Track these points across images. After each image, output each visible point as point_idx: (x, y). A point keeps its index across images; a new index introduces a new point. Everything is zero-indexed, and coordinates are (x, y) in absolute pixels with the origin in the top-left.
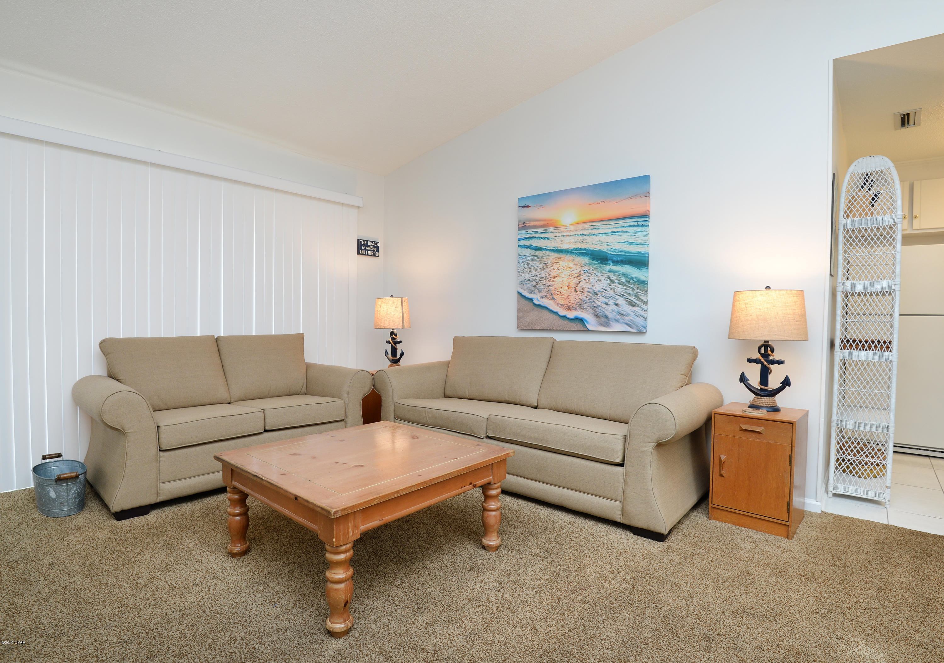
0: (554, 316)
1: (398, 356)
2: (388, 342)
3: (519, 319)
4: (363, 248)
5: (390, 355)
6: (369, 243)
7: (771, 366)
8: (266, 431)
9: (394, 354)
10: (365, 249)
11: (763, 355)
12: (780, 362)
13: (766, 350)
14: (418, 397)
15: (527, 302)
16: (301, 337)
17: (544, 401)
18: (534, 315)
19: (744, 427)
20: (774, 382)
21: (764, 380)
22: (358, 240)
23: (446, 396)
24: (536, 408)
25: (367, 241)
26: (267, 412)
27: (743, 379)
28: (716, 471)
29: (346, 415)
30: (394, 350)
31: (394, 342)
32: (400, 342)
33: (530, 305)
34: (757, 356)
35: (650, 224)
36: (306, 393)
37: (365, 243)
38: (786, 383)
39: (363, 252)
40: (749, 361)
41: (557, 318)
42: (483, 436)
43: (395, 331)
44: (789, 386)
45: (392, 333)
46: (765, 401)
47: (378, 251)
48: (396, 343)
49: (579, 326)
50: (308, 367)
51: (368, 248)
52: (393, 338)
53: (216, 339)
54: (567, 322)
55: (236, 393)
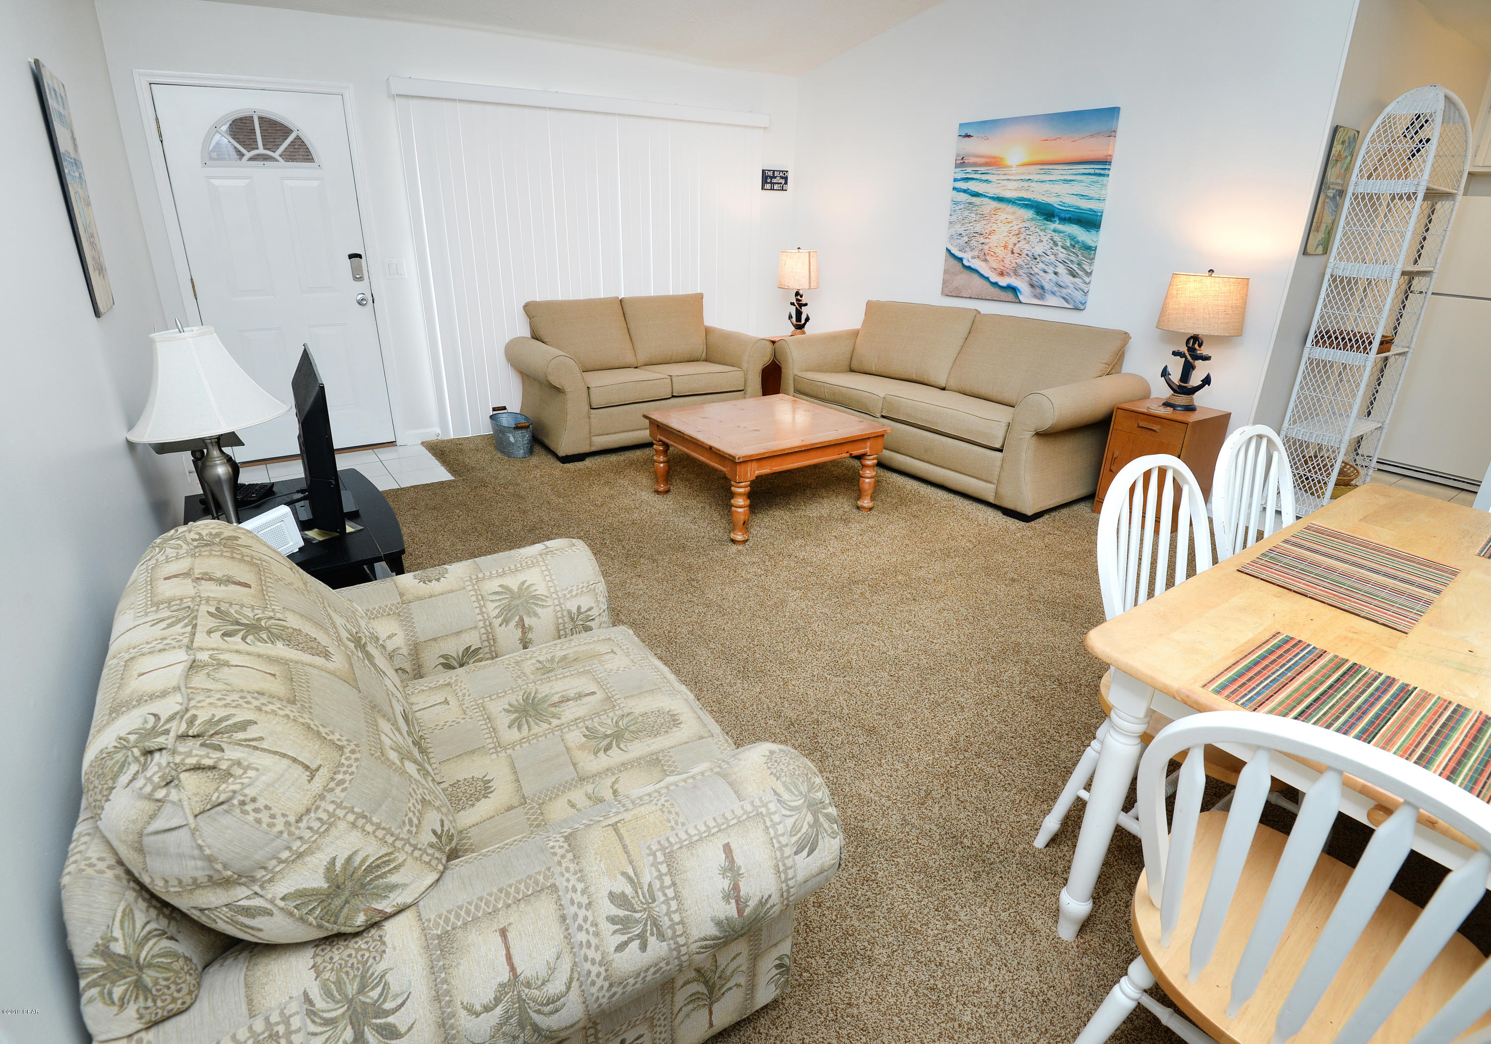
0: (985, 282)
1: (803, 321)
2: (792, 304)
3: (945, 283)
4: (769, 181)
5: (794, 319)
6: (776, 174)
7: (1195, 361)
8: (673, 396)
9: (799, 318)
10: (771, 183)
11: (1189, 349)
12: (1206, 359)
13: (1194, 343)
14: (820, 369)
15: (955, 262)
16: (700, 297)
17: (952, 384)
18: (964, 278)
19: (1142, 424)
20: (1195, 380)
21: (1185, 376)
22: (763, 171)
23: (852, 371)
24: (944, 389)
25: (774, 171)
26: (674, 379)
27: (1165, 373)
28: (1108, 465)
29: (745, 385)
30: (799, 314)
31: (800, 305)
32: (806, 305)
33: (958, 266)
34: (1184, 349)
35: (1110, 173)
36: (706, 361)
37: (771, 174)
38: (1207, 381)
39: (768, 186)
40: (1175, 354)
41: (988, 284)
43: (801, 292)
44: (1209, 386)
45: (797, 294)
46: (1182, 400)
47: (786, 183)
48: (801, 305)
49: (1010, 296)
50: (708, 331)
51: (774, 181)
52: (798, 300)
53: (621, 301)
54: (996, 291)
55: (642, 357)
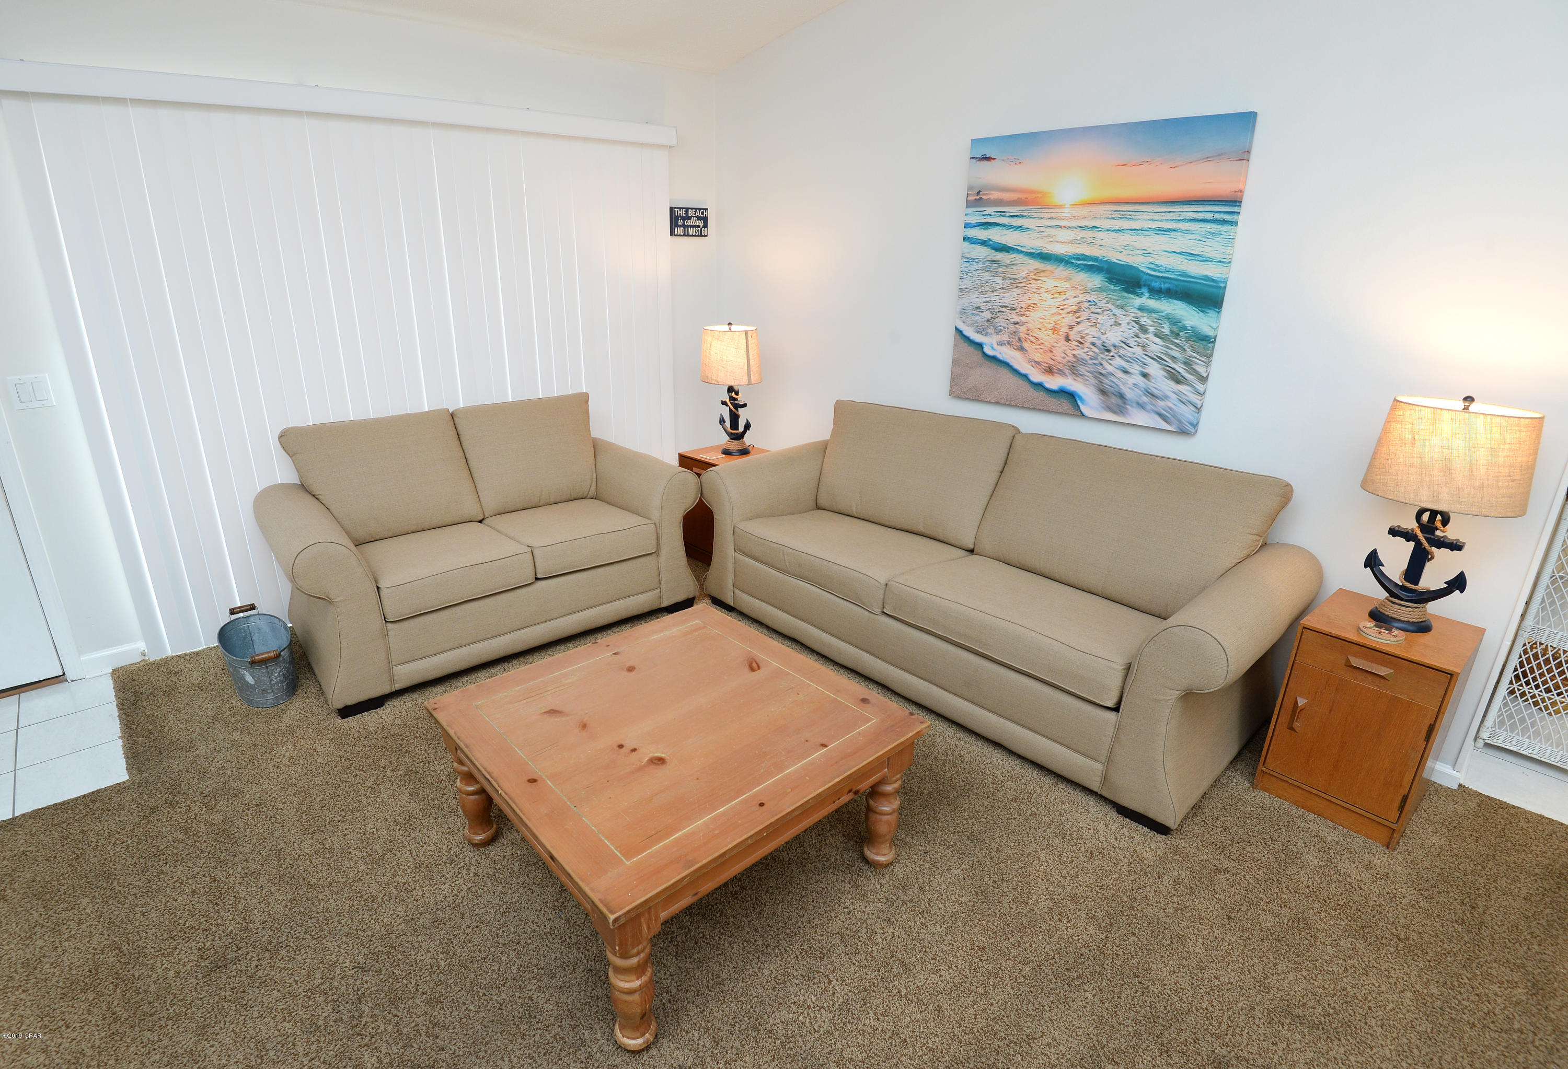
0: (1021, 382)
1: (741, 429)
2: (724, 403)
3: (954, 379)
4: (680, 222)
5: (728, 424)
6: (690, 213)
7: (1434, 549)
8: (537, 579)
9: (735, 424)
10: (684, 226)
11: (1422, 527)
12: (1456, 546)
13: (1432, 519)
14: (773, 513)
15: (971, 349)
16: (583, 400)
17: (986, 543)
18: (983, 374)
19: (1355, 662)
20: (1431, 578)
21: (1414, 570)
22: (671, 208)
23: (819, 508)
24: (972, 551)
25: (687, 209)
26: (537, 552)
27: (1372, 561)
28: (1284, 719)
29: (658, 544)
30: (734, 418)
31: (735, 406)
32: (745, 405)
33: (976, 356)
34: (1410, 524)
35: (1241, 219)
36: (596, 497)
37: (683, 213)
38: (1458, 583)
39: (679, 231)
40: (1393, 532)
41: (1026, 386)
42: (878, 611)
43: (736, 388)
44: (1462, 592)
45: (731, 389)
46: (1405, 612)
47: (705, 226)
48: (737, 406)
49: (1066, 405)
50: (597, 447)
51: (688, 223)
52: (732, 398)
53: (452, 415)
54: (1040, 396)
55: (491, 502)
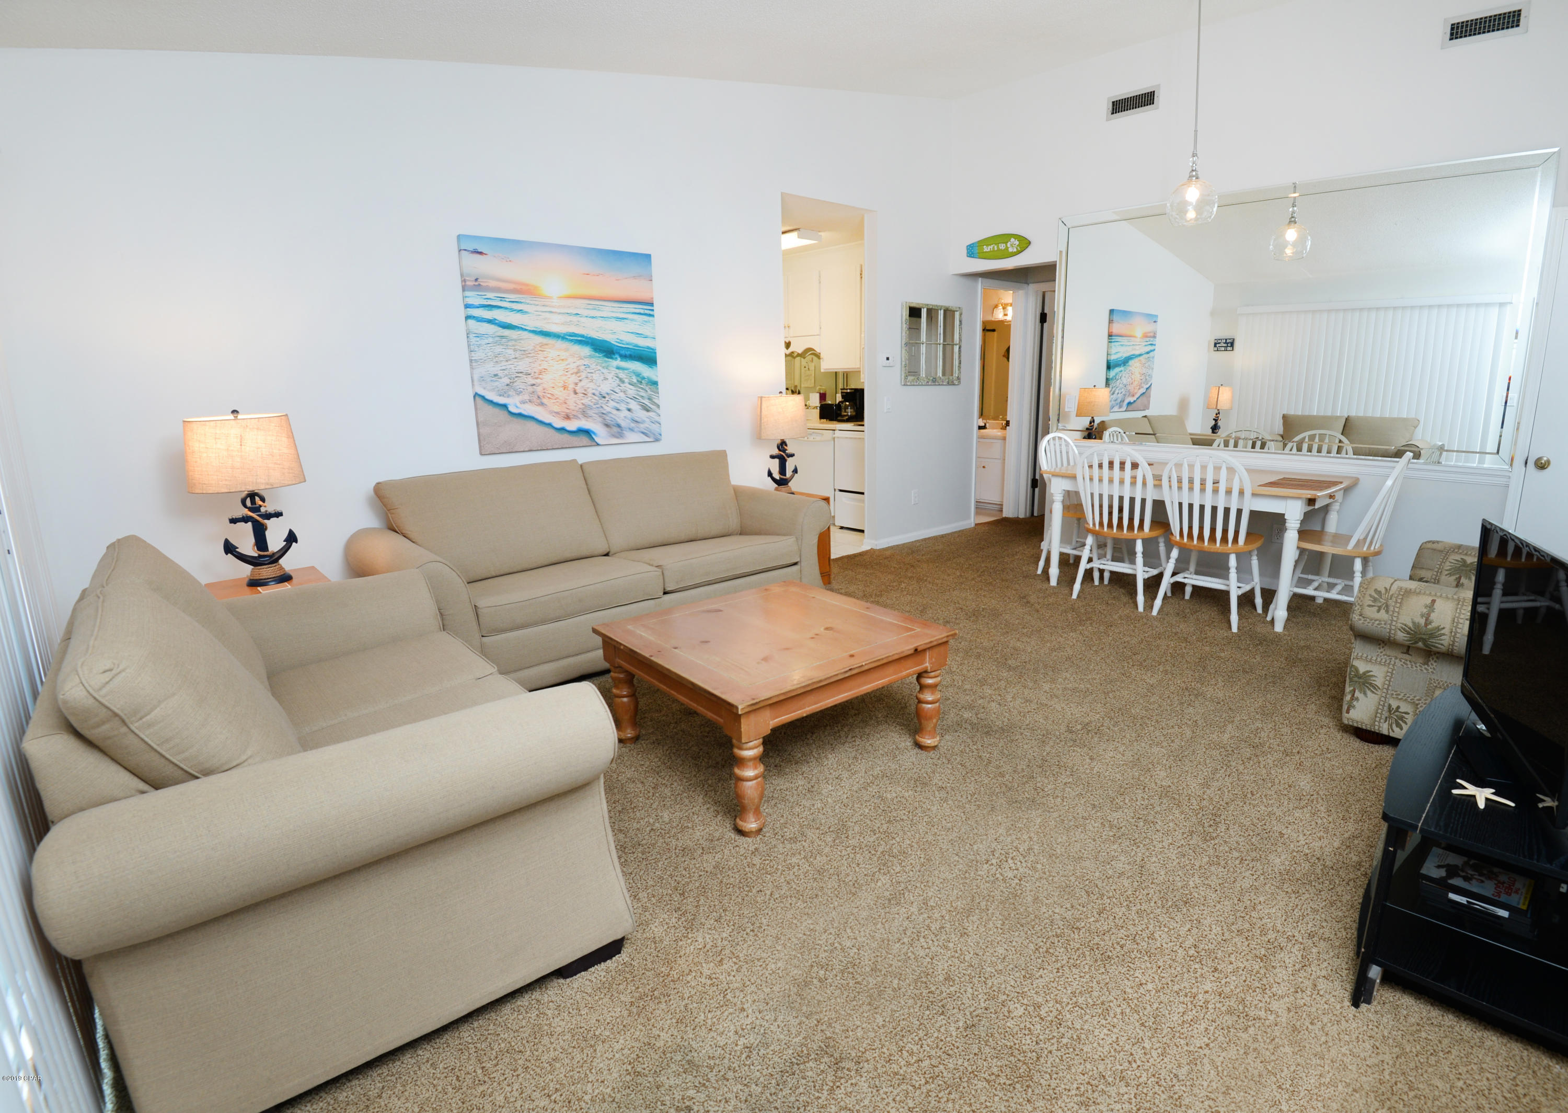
0: (546, 429)
3: (480, 438)
7: (785, 459)
11: (782, 451)
12: (792, 455)
13: (783, 447)
15: (497, 411)
18: (511, 430)
20: (788, 472)
21: (782, 471)
24: (607, 555)
27: (769, 473)
32: (281, 513)
33: (502, 414)
34: (776, 452)
35: (656, 314)
38: (796, 471)
40: (772, 457)
41: (552, 431)
42: (662, 594)
44: (798, 473)
48: (264, 518)
49: (584, 440)
52: (252, 509)
54: (566, 437)
